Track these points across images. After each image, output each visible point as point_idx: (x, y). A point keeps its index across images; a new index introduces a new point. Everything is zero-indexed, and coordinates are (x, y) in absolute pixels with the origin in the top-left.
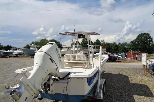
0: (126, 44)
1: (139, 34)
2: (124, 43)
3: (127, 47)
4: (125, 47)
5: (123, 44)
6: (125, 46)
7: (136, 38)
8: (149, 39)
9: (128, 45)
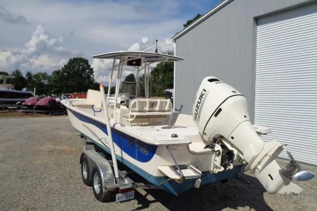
0: (44, 76)
1: (71, 59)
2: (40, 74)
3: (46, 82)
4: (43, 81)
5: (37, 76)
6: (41, 80)
7: (65, 66)
8: (87, 71)
9: (49, 78)
